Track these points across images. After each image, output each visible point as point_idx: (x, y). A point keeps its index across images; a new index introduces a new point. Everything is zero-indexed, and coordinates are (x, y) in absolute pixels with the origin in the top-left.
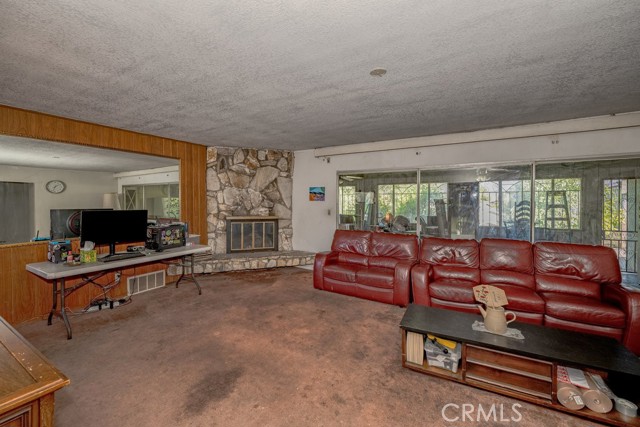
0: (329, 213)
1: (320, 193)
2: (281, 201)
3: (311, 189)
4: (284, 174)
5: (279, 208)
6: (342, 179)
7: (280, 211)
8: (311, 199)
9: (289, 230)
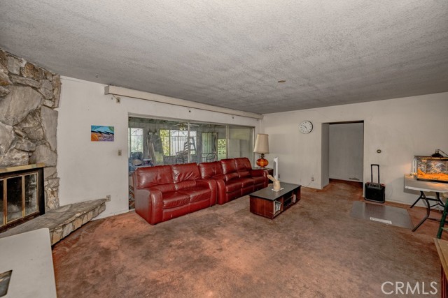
0: (120, 153)
1: (108, 133)
2: (43, 141)
3: (92, 127)
4: (49, 104)
5: (43, 151)
6: (134, 121)
7: (43, 156)
8: (93, 139)
9: (55, 181)
